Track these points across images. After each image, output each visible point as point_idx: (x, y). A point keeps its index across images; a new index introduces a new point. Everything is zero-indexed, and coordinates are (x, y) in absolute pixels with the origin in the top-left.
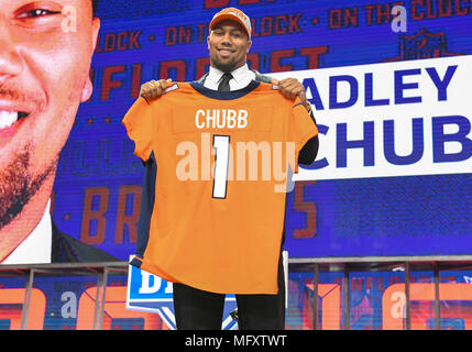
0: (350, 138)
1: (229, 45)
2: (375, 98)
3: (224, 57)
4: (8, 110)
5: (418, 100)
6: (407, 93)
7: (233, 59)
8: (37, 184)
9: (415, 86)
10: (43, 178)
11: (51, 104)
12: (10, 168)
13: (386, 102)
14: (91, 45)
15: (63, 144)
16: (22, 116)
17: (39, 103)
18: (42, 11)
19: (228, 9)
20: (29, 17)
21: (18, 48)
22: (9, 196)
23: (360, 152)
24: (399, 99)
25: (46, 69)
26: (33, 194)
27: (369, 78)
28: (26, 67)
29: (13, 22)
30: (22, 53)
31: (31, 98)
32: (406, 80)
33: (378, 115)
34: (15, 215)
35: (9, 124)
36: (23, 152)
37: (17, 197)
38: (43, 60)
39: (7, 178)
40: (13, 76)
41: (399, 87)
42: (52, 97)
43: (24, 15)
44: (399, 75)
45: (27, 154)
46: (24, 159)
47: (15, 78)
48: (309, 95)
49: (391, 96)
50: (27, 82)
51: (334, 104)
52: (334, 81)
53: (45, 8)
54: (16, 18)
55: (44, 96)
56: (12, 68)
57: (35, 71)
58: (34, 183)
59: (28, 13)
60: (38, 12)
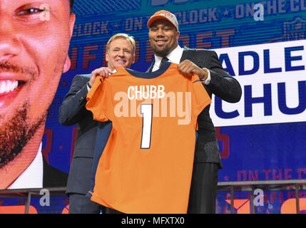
0: (254, 96)
1: (162, 37)
2: (272, 66)
3: (160, 46)
4: (12, 80)
5: (302, 68)
6: (294, 64)
7: (167, 46)
8: (33, 131)
9: (299, 58)
10: (36, 127)
11: (42, 74)
12: (13, 121)
13: (279, 70)
14: (70, 33)
15: (51, 103)
16: (22, 83)
17: (33, 75)
18: (35, 9)
19: (158, 12)
20: (25, 14)
21: (18, 36)
22: (12, 140)
23: (261, 105)
24: (289, 68)
25: (38, 50)
26: (30, 138)
27: (266, 53)
28: (24, 49)
29: (14, 18)
30: (20, 38)
31: (27, 71)
32: (293, 54)
33: (273, 79)
34: (17, 154)
35: (12, 90)
36: (22, 109)
37: (18, 141)
38: (36, 44)
39: (11, 127)
40: (14, 55)
41: (288, 59)
42: (42, 70)
43: (22, 13)
44: (288, 51)
45: (25, 110)
46: (23, 114)
47: (16, 57)
48: (224, 66)
49: (283, 66)
50: (24, 60)
51: (242, 72)
52: (242, 55)
53: (37, 7)
54: (16, 15)
55: (36, 69)
56: (14, 50)
57: (30, 51)
58: (30, 131)
59: (25, 11)
60: (32, 10)
